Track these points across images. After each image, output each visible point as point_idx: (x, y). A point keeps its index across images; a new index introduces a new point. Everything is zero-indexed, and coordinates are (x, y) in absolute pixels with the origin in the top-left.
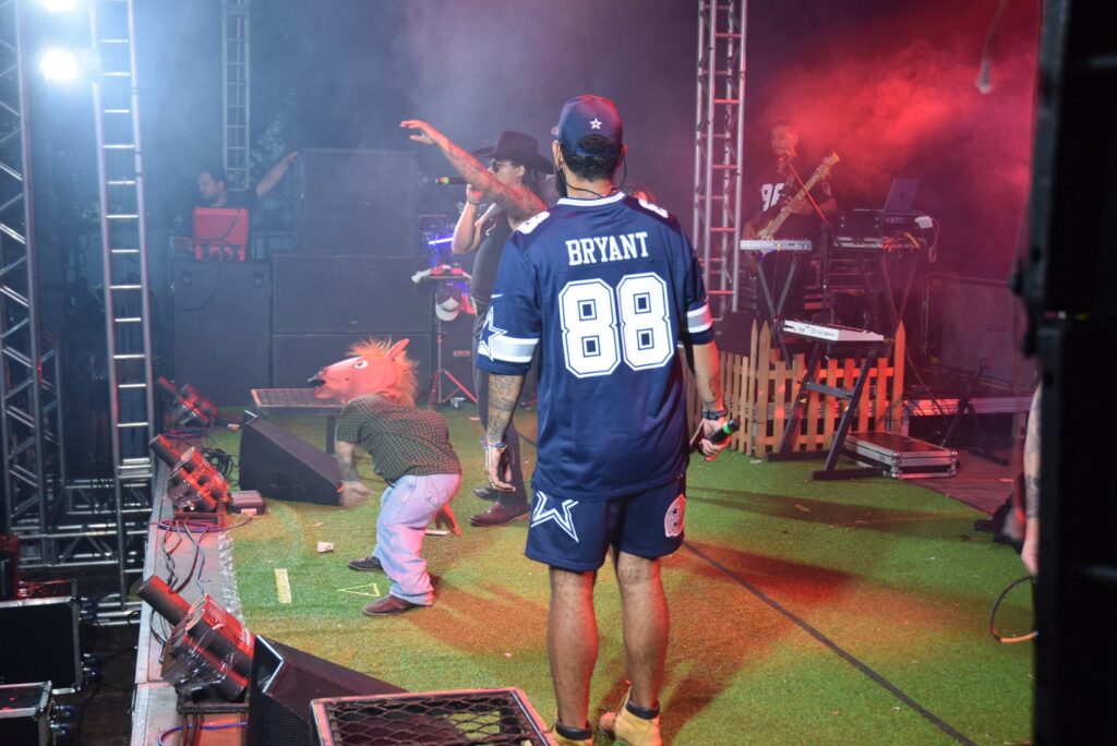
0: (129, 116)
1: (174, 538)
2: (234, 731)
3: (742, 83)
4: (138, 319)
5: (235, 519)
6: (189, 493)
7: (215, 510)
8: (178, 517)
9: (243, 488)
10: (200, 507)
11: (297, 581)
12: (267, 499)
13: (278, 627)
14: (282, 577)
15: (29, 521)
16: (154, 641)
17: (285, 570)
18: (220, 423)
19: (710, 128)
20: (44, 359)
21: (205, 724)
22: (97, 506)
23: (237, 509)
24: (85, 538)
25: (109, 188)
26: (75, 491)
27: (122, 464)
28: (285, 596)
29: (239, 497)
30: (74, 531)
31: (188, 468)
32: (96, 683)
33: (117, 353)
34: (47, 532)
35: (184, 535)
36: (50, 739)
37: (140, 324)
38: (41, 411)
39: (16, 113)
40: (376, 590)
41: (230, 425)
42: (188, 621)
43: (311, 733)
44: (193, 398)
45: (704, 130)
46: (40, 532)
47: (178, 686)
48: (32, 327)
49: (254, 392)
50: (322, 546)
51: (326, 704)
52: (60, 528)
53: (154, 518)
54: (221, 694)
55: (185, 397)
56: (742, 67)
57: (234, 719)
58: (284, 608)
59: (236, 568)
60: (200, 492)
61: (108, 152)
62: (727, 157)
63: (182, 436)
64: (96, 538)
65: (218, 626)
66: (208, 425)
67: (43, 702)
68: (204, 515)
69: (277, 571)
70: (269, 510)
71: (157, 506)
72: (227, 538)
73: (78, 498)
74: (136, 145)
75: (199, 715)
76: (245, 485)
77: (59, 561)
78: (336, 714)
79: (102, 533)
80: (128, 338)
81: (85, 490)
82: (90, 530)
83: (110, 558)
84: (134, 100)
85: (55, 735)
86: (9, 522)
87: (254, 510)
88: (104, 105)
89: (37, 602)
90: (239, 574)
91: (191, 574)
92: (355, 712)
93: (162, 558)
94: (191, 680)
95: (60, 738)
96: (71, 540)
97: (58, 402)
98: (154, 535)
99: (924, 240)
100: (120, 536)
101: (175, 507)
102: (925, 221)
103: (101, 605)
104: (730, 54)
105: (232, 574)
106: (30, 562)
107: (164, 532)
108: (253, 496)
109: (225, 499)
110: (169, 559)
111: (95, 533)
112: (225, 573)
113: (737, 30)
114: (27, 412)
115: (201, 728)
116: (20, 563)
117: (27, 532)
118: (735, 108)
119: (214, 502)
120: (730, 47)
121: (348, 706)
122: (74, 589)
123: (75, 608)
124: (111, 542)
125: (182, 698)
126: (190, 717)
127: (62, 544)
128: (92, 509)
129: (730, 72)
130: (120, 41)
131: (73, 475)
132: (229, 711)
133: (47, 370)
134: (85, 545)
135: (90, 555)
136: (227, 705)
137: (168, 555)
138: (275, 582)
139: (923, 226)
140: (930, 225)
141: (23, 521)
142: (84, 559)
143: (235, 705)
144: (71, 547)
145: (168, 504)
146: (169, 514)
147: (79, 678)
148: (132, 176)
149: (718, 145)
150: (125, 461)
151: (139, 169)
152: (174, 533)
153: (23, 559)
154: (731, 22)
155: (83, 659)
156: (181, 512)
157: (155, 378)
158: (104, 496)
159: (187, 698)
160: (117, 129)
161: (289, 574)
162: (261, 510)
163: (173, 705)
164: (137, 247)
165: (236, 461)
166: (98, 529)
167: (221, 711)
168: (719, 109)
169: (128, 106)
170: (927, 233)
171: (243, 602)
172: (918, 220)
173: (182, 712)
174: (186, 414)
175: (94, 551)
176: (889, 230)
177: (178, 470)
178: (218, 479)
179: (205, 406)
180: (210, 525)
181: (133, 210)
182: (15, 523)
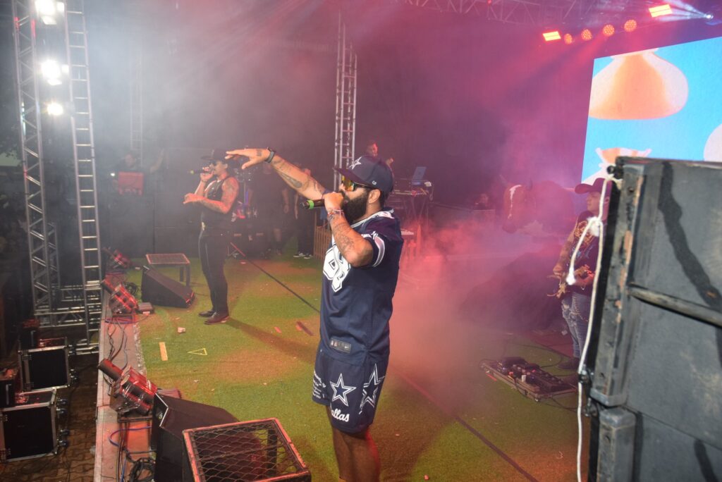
0: (88, 132)
1: (112, 327)
2: (144, 430)
3: (354, 123)
4: (93, 220)
5: (140, 317)
6: (119, 306)
7: (130, 313)
8: (114, 317)
9: (144, 301)
10: (124, 311)
11: (170, 348)
12: (154, 306)
13: (162, 374)
14: (163, 346)
15: (44, 307)
16: (105, 383)
17: (164, 343)
18: (132, 267)
19: (341, 142)
20: (50, 234)
21: (131, 428)
22: (75, 297)
23: (141, 312)
24: (70, 314)
25: (79, 163)
26: (65, 291)
27: (87, 284)
28: (165, 357)
29: (142, 306)
30: (65, 310)
31: (119, 295)
32: (77, 382)
33: (84, 235)
34: (53, 311)
35: (117, 326)
36: (56, 416)
37: (94, 223)
38: (49, 258)
39: (35, 127)
40: (206, 352)
41: (136, 268)
42: (122, 380)
43: (183, 446)
44: (119, 256)
45: (339, 142)
46: (49, 312)
47: (117, 410)
48: (44, 222)
49: (147, 256)
50: (180, 330)
51: (189, 433)
52: (59, 309)
53: (103, 317)
54: (138, 412)
55: (116, 256)
56: (354, 117)
57: (143, 424)
58: (165, 363)
59: (142, 342)
60: (124, 305)
61: (79, 147)
62: (348, 153)
63: (115, 273)
64: (75, 314)
65: (136, 382)
66: (126, 268)
67: (53, 399)
68: (126, 315)
69: (161, 344)
70: (156, 311)
71: (104, 310)
72: (137, 327)
73: (66, 294)
74: (92, 145)
75: (128, 423)
76: (145, 299)
77: (58, 324)
78: (195, 438)
79: (78, 311)
80: (89, 229)
81: (70, 291)
82: (72, 310)
83: (82, 322)
84: (91, 125)
85: (58, 413)
86: (35, 308)
87: (149, 312)
88: (77, 126)
89: (49, 349)
90: (143, 346)
91: (121, 347)
92: (203, 436)
93: (107, 338)
94: (124, 407)
95: (61, 415)
96: (63, 315)
97: (57, 253)
98: (103, 325)
99: (427, 191)
100: (86, 313)
101: (113, 312)
102: (429, 184)
103: (78, 345)
104: (349, 111)
105: (140, 346)
106: (45, 325)
107: (107, 324)
108: (148, 305)
109: (135, 307)
110: (111, 338)
111: (75, 312)
112: (137, 345)
113: (352, 102)
114: (42, 259)
115: (129, 430)
116: (40, 325)
117: (43, 312)
118: (351, 134)
119: (130, 309)
120: (349, 109)
121: (200, 432)
122: (66, 342)
123: (66, 351)
124: (82, 315)
125: (120, 416)
126: (123, 425)
127: (59, 317)
128: (73, 298)
129: (349, 119)
130: (83, 98)
131: (63, 284)
132: (142, 420)
133: (51, 239)
134: (70, 317)
135: (72, 321)
136: (141, 417)
137: (110, 336)
138: (159, 350)
139: (427, 186)
140: (431, 185)
141: (41, 307)
142: (70, 323)
143: (144, 417)
144: (64, 318)
145: (109, 310)
146: (110, 315)
147: (69, 380)
148: (90, 158)
149: (345, 148)
150: (89, 282)
151: (93, 155)
152: (112, 325)
153: (41, 323)
154: (349, 98)
155: (71, 372)
156: (116, 314)
157: (101, 247)
158: (78, 293)
159: (122, 416)
160: (83, 137)
161: (166, 345)
162: (152, 312)
163: (115, 418)
164: (92, 188)
165: (140, 288)
166: (76, 309)
167: (138, 420)
168: (345, 134)
169: (88, 127)
170: (429, 188)
171: (146, 360)
172: (426, 183)
173: (120, 422)
174: (117, 263)
175: (74, 319)
176: (415, 188)
177: (113, 296)
178: (132, 299)
179: (124, 259)
180: (129, 320)
181: (91, 173)
182: (37, 308)
